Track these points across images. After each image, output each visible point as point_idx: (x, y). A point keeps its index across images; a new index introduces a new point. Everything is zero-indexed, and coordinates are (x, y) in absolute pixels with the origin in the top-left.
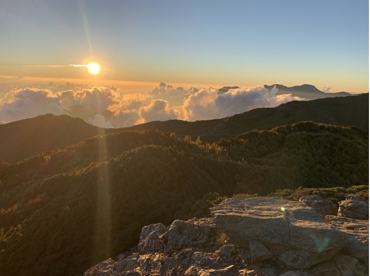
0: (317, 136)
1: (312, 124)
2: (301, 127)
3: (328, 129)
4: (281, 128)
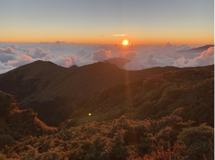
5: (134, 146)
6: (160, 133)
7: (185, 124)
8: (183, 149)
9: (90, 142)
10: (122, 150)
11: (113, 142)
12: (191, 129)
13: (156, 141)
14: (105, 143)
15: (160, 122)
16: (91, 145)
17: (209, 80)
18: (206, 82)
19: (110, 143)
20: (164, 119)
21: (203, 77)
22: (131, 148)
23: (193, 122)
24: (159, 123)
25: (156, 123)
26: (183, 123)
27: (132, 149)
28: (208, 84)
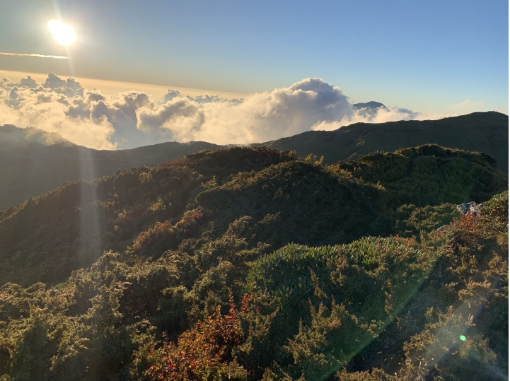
0: (448, 161)
1: (437, 148)
2: (426, 151)
3: (456, 154)
4: (406, 150)
5: (147, 322)
6: (205, 280)
7: (252, 251)
8: (264, 300)
9: (6, 341)
10: (116, 337)
11: (87, 322)
12: (267, 259)
13: (198, 298)
14: (60, 332)
15: (200, 255)
16: (12, 347)
17: (275, 167)
18: (270, 172)
19: (79, 328)
20: (209, 249)
21: (265, 163)
22: (139, 327)
23: (267, 245)
24: (200, 258)
25: (192, 261)
26: (249, 252)
27: (143, 330)
28: (274, 175)
